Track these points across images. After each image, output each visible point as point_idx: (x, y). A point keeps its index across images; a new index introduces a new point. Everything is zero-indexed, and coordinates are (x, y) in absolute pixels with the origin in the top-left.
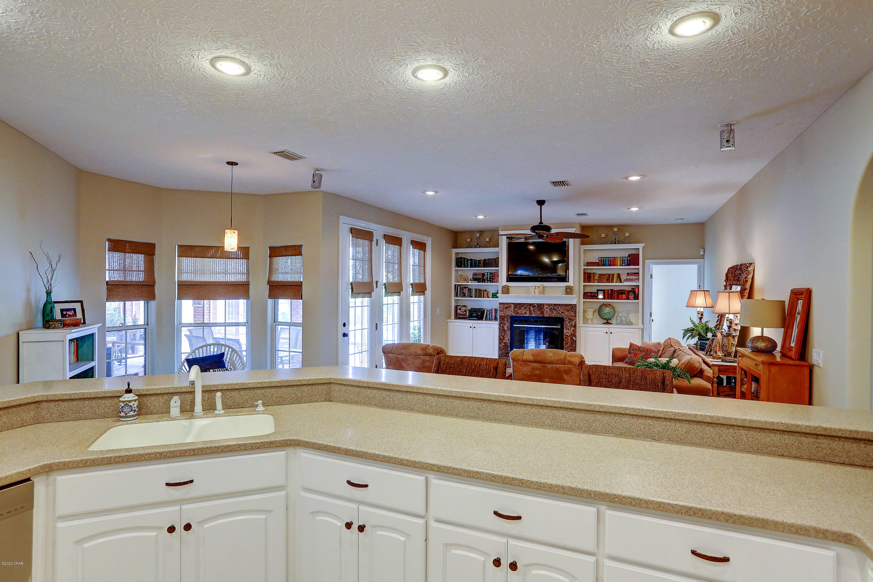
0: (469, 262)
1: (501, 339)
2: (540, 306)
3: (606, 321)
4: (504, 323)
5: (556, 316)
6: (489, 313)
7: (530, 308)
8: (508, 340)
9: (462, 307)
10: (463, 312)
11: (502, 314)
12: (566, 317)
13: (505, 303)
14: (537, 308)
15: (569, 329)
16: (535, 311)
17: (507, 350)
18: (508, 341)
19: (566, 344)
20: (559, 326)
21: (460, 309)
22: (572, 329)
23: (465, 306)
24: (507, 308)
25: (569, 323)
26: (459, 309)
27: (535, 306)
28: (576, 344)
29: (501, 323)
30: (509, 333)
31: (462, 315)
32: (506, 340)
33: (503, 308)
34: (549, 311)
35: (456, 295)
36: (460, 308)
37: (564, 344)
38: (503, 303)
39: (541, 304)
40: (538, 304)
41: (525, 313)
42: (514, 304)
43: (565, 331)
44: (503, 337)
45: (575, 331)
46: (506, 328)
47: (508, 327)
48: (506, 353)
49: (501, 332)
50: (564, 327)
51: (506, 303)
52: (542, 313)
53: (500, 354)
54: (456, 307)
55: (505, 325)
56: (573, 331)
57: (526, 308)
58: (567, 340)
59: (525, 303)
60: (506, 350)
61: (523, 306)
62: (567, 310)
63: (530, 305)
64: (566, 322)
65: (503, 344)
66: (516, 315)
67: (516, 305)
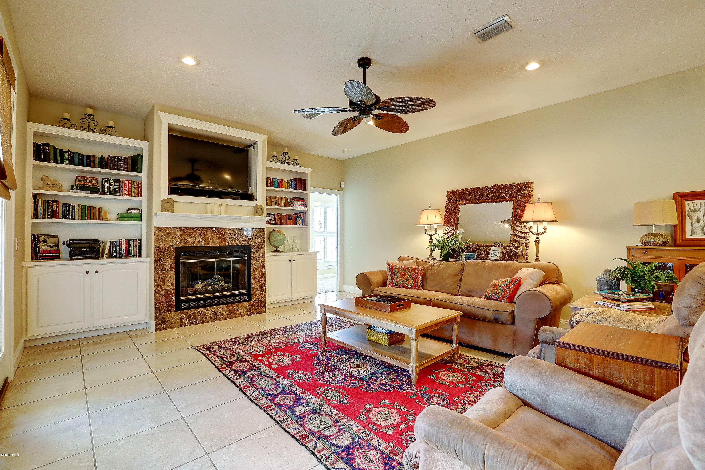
0: (66, 155)
1: (158, 286)
2: (221, 231)
3: (275, 249)
4: (163, 259)
5: (241, 243)
6: (116, 246)
7: (205, 235)
8: (172, 284)
9: (48, 238)
10: (52, 247)
11: (160, 245)
12: (254, 244)
13: (166, 227)
14: (217, 234)
15: (257, 260)
16: (213, 239)
17: (170, 302)
18: (171, 287)
19: (254, 279)
20: (246, 257)
21: (45, 241)
22: (261, 259)
23: (54, 236)
24: (169, 234)
25: (257, 252)
26: (43, 241)
27: (213, 232)
28: (265, 278)
29: (159, 260)
30: (172, 274)
31: (50, 252)
32: (168, 286)
33: (163, 236)
34: (232, 237)
35: (35, 215)
36: (45, 239)
37: (252, 280)
38: (162, 228)
39: (222, 229)
40: (217, 229)
41: (199, 242)
42: (181, 228)
43: (252, 262)
44: (163, 281)
45: (263, 262)
46: (167, 265)
47: (171, 265)
48: (169, 307)
49: (158, 274)
50: (252, 257)
51: (168, 228)
52: (223, 240)
53: (158, 309)
54: (35, 237)
55: (166, 262)
56: (262, 262)
57: (201, 234)
58: (256, 274)
59: (199, 228)
60: (168, 302)
61: (195, 232)
62: (255, 236)
63: (207, 230)
64: (254, 253)
65: (163, 293)
66: (184, 245)
67: (184, 230)
